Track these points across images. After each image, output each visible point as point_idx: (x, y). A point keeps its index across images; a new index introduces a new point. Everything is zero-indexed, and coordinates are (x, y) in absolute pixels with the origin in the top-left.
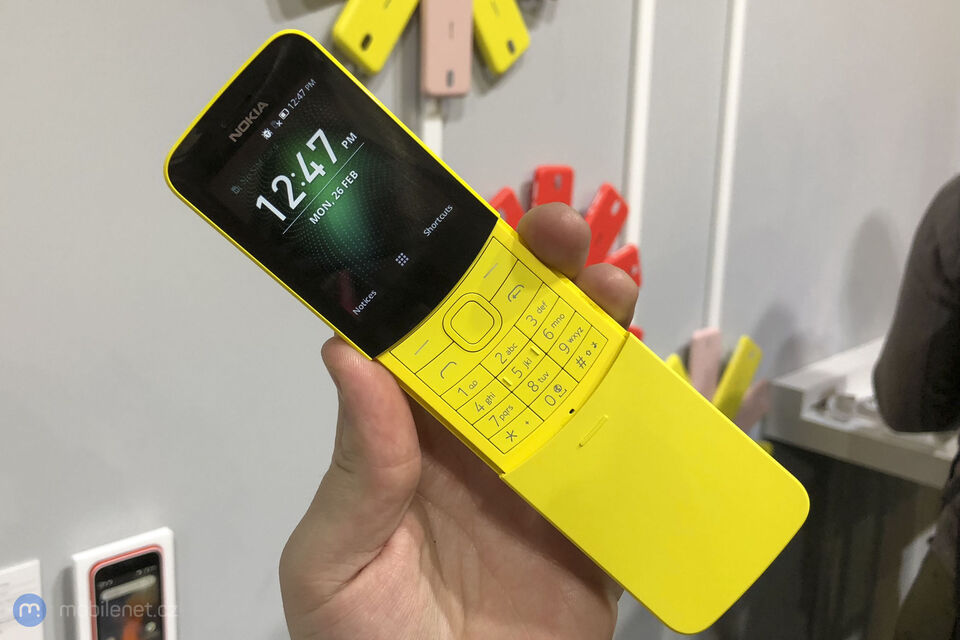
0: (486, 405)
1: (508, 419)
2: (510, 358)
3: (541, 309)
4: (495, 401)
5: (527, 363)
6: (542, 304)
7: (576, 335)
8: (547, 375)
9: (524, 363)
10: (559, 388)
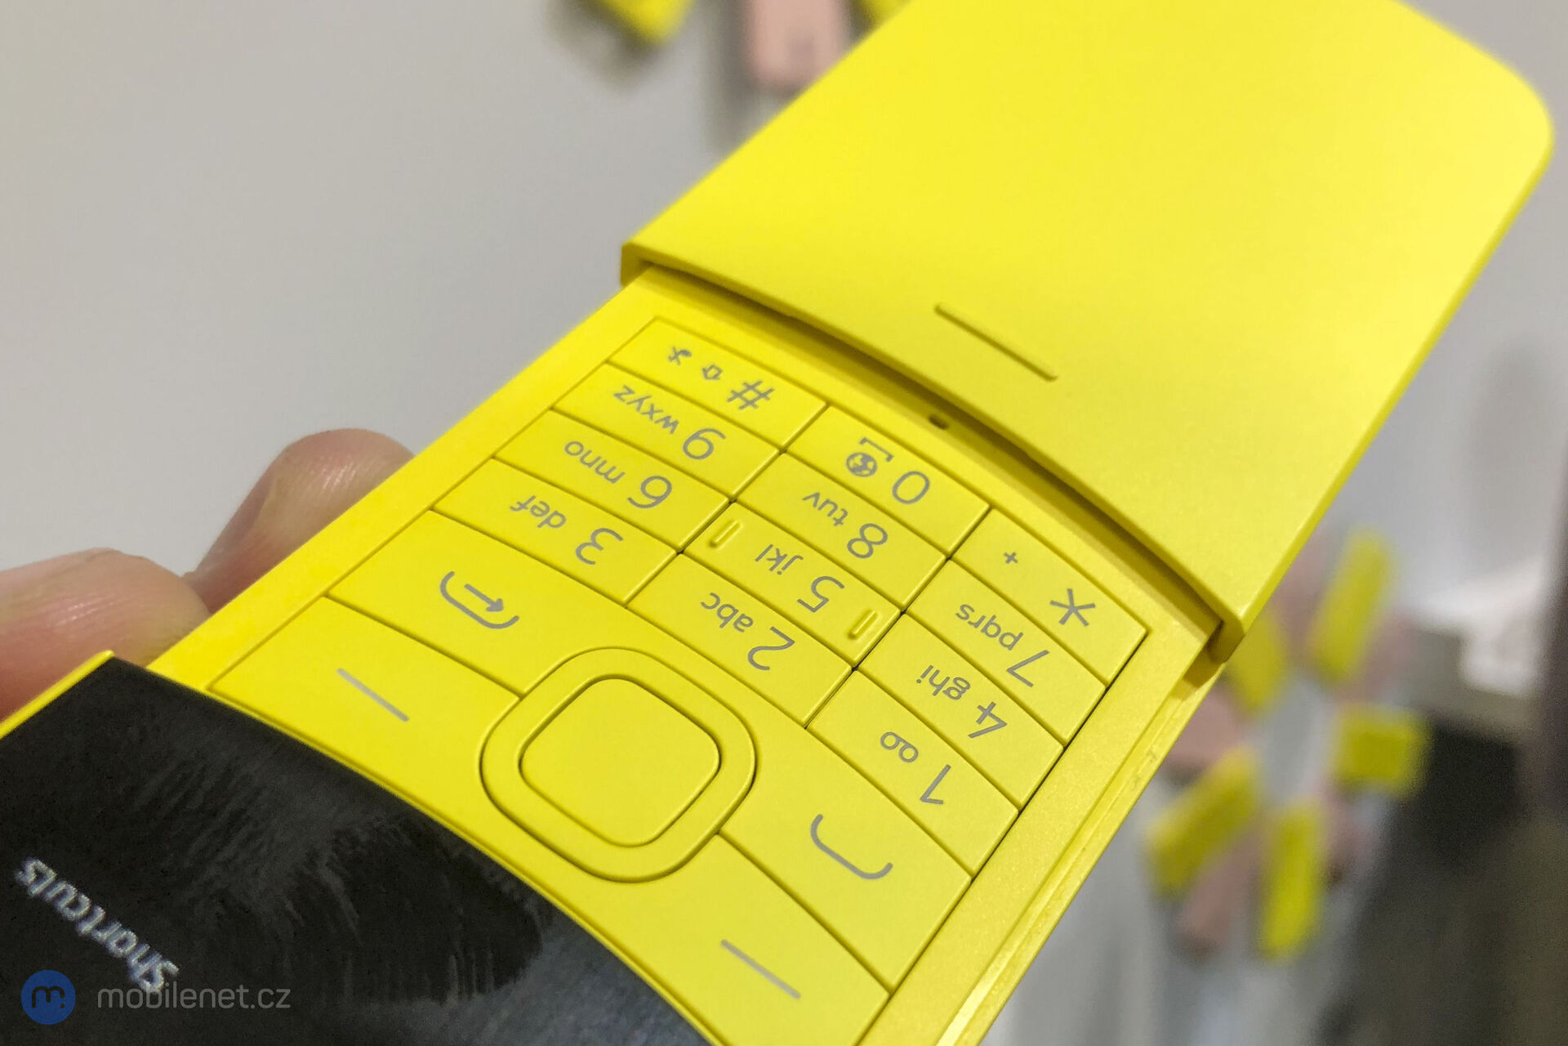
1: (1010, 620)
2: (764, 618)
3: (547, 516)
4: (954, 667)
5: (779, 558)
6: (525, 513)
7: (645, 407)
8: (817, 496)
9: (779, 568)
10: (858, 461)
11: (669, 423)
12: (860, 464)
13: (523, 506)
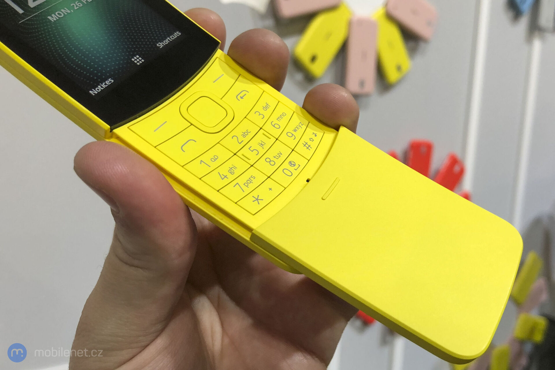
0: (229, 175)
1: (252, 186)
2: (246, 140)
3: (266, 107)
4: (237, 173)
5: (262, 144)
6: (266, 105)
7: (298, 127)
8: (281, 154)
9: (259, 144)
10: (293, 163)
11: (295, 131)
12: (292, 163)
13: (267, 104)
